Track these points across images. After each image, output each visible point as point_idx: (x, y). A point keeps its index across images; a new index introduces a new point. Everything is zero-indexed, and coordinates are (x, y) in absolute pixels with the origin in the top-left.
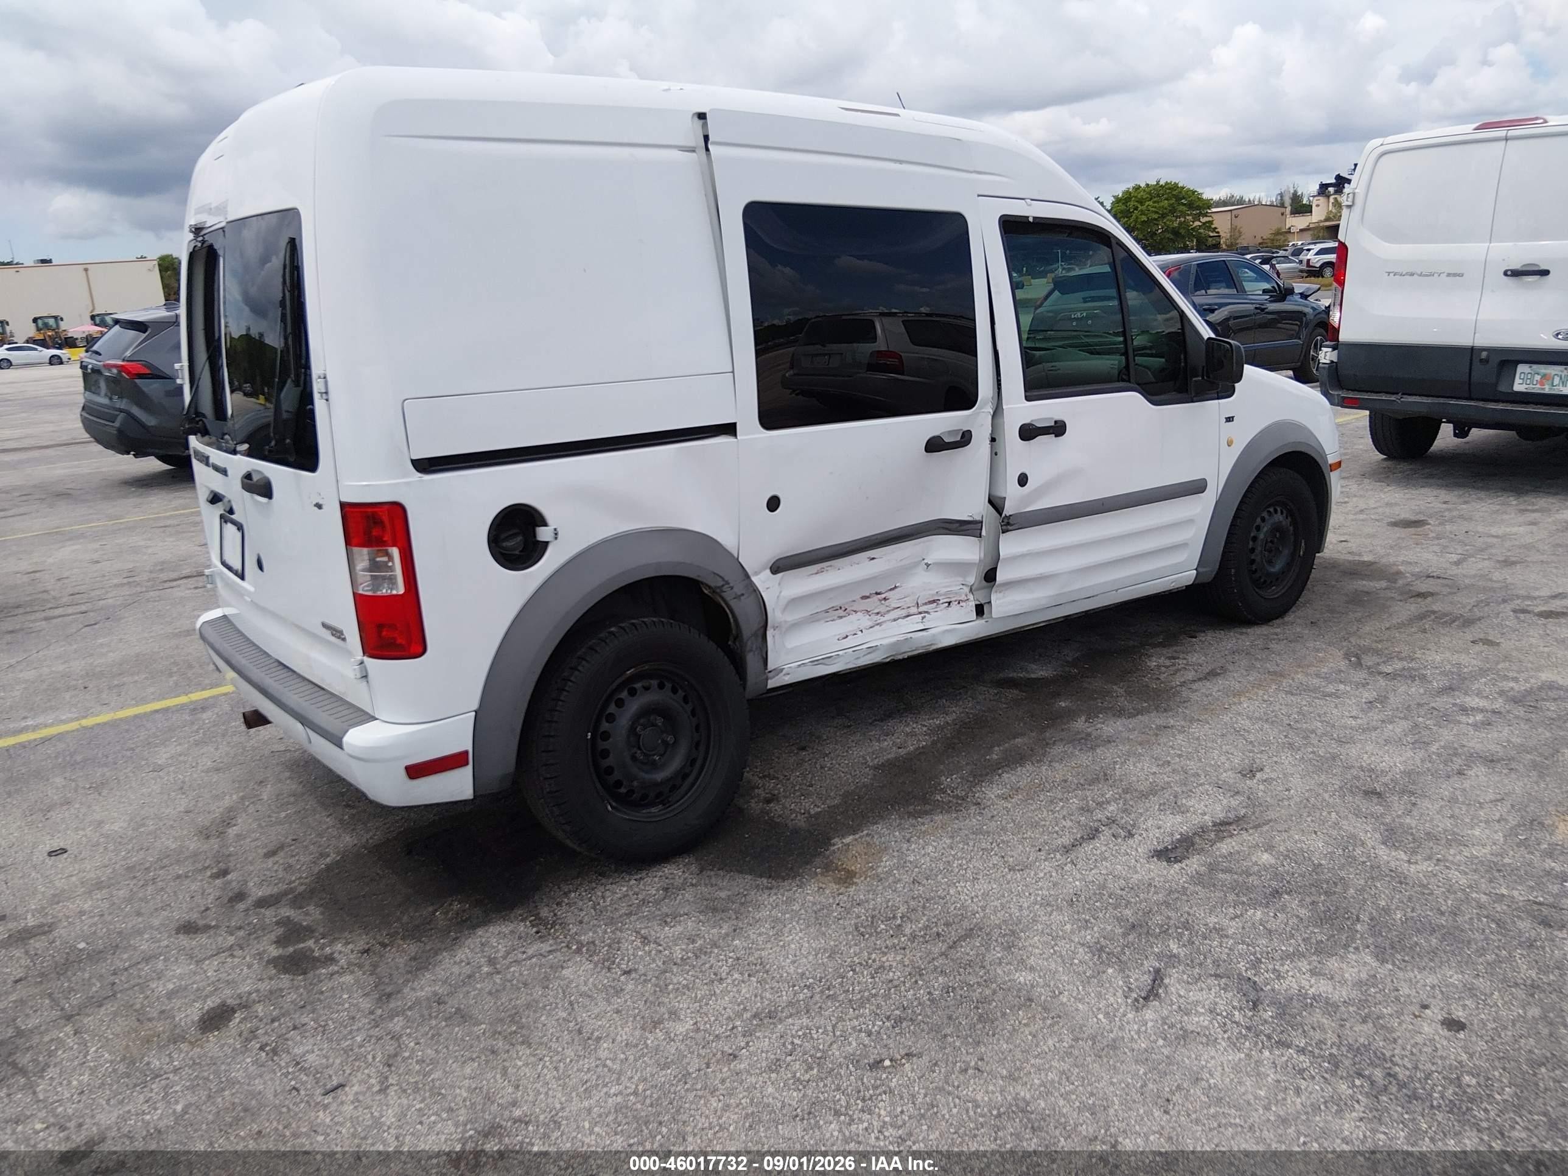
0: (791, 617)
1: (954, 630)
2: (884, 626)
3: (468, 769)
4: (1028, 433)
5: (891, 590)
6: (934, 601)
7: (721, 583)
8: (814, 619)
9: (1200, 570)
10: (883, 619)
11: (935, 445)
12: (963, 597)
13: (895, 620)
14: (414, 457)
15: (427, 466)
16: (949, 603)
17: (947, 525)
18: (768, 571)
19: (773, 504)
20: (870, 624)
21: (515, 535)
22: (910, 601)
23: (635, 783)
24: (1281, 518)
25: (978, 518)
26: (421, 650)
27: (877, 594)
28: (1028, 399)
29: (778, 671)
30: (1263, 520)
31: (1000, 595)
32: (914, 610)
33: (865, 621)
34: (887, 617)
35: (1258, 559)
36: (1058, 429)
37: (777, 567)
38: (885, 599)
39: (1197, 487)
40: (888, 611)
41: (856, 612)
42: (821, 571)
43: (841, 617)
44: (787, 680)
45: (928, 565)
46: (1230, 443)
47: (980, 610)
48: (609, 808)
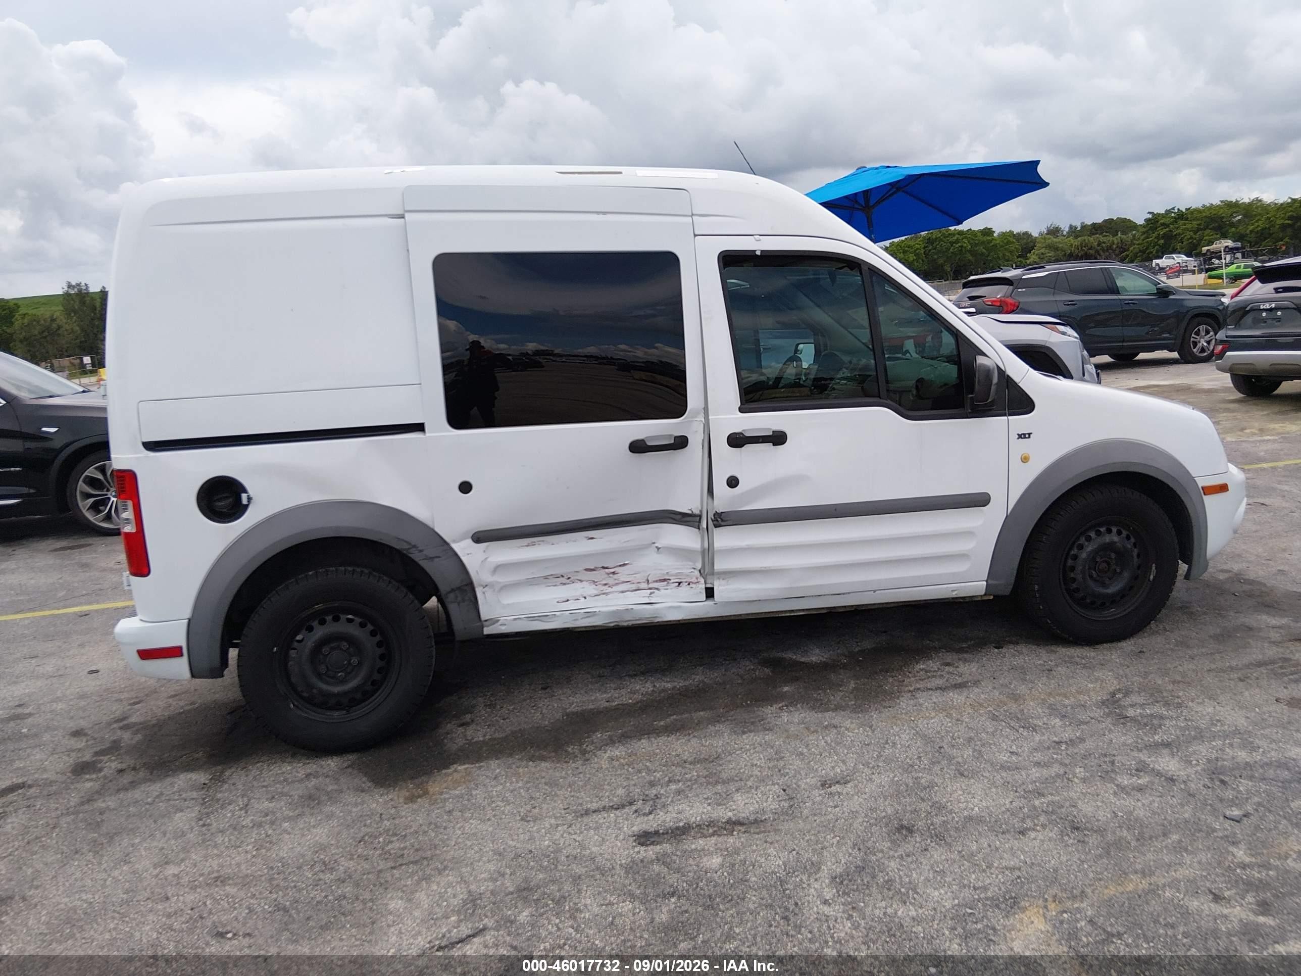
0: (502, 578)
1: (679, 607)
2: (609, 596)
3: (185, 659)
4: (737, 441)
5: (620, 566)
6: (664, 580)
7: (407, 547)
8: (531, 582)
9: (990, 582)
10: (610, 590)
11: (638, 447)
12: (694, 580)
13: (623, 592)
14: (145, 441)
15: (153, 446)
16: (680, 583)
17: (672, 516)
18: (470, 541)
19: (465, 487)
20: (596, 592)
21: (227, 498)
22: (640, 577)
23: (315, 691)
24: (1116, 539)
25: (697, 512)
26: (146, 573)
27: (604, 568)
28: (741, 410)
29: (494, 621)
30: (1089, 539)
31: (723, 582)
32: (644, 585)
33: (591, 589)
34: (615, 588)
35: (1079, 577)
36: (778, 438)
37: (479, 538)
38: (614, 573)
39: (980, 501)
40: (617, 584)
41: (581, 581)
42: (533, 544)
43: (564, 584)
44: (504, 629)
45: (658, 548)
46: (1025, 459)
47: (710, 593)
48: (292, 706)
